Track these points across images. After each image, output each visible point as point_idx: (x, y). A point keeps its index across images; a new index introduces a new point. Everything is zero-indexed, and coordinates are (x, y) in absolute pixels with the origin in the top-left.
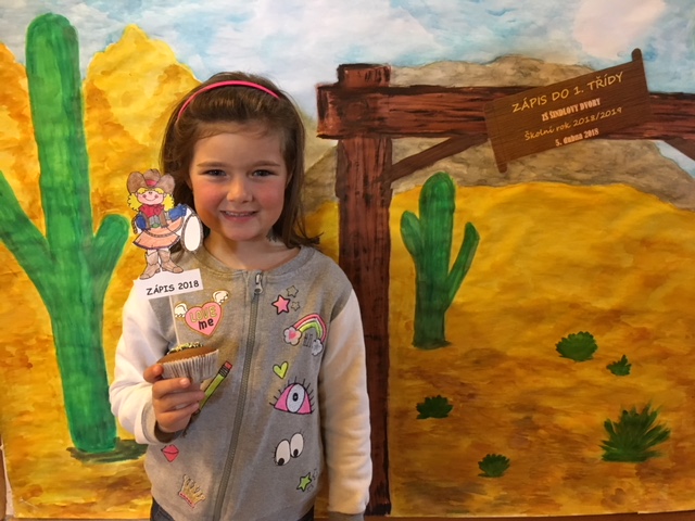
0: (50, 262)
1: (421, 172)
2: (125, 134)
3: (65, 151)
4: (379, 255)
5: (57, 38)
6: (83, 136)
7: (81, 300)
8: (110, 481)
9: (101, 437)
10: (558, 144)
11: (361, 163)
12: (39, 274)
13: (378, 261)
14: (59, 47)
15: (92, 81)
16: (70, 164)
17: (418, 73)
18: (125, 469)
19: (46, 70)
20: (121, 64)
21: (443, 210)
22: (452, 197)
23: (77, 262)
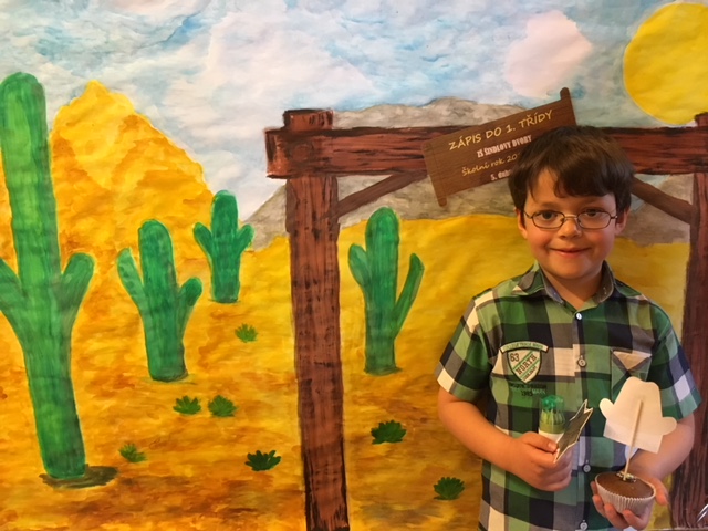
0: (22, 299)
1: (365, 208)
2: (89, 179)
3: (34, 195)
4: (329, 286)
5: (26, 94)
6: (50, 182)
7: (50, 333)
8: (81, 507)
9: (71, 464)
10: (494, 179)
11: (309, 200)
12: (12, 311)
13: (328, 292)
14: (28, 102)
15: (58, 132)
16: (39, 208)
17: (358, 116)
18: (94, 494)
19: (17, 124)
20: (85, 115)
21: (389, 243)
22: (396, 230)
23: (47, 298)
